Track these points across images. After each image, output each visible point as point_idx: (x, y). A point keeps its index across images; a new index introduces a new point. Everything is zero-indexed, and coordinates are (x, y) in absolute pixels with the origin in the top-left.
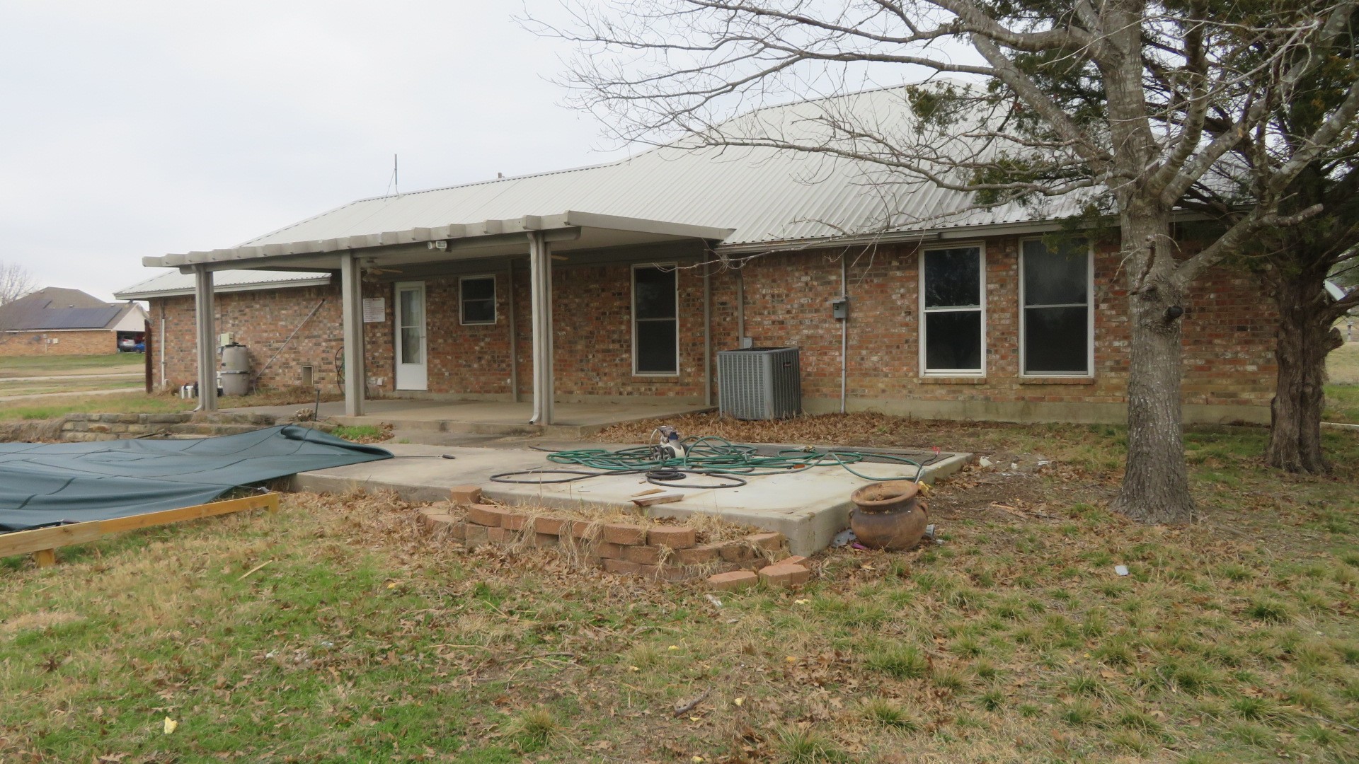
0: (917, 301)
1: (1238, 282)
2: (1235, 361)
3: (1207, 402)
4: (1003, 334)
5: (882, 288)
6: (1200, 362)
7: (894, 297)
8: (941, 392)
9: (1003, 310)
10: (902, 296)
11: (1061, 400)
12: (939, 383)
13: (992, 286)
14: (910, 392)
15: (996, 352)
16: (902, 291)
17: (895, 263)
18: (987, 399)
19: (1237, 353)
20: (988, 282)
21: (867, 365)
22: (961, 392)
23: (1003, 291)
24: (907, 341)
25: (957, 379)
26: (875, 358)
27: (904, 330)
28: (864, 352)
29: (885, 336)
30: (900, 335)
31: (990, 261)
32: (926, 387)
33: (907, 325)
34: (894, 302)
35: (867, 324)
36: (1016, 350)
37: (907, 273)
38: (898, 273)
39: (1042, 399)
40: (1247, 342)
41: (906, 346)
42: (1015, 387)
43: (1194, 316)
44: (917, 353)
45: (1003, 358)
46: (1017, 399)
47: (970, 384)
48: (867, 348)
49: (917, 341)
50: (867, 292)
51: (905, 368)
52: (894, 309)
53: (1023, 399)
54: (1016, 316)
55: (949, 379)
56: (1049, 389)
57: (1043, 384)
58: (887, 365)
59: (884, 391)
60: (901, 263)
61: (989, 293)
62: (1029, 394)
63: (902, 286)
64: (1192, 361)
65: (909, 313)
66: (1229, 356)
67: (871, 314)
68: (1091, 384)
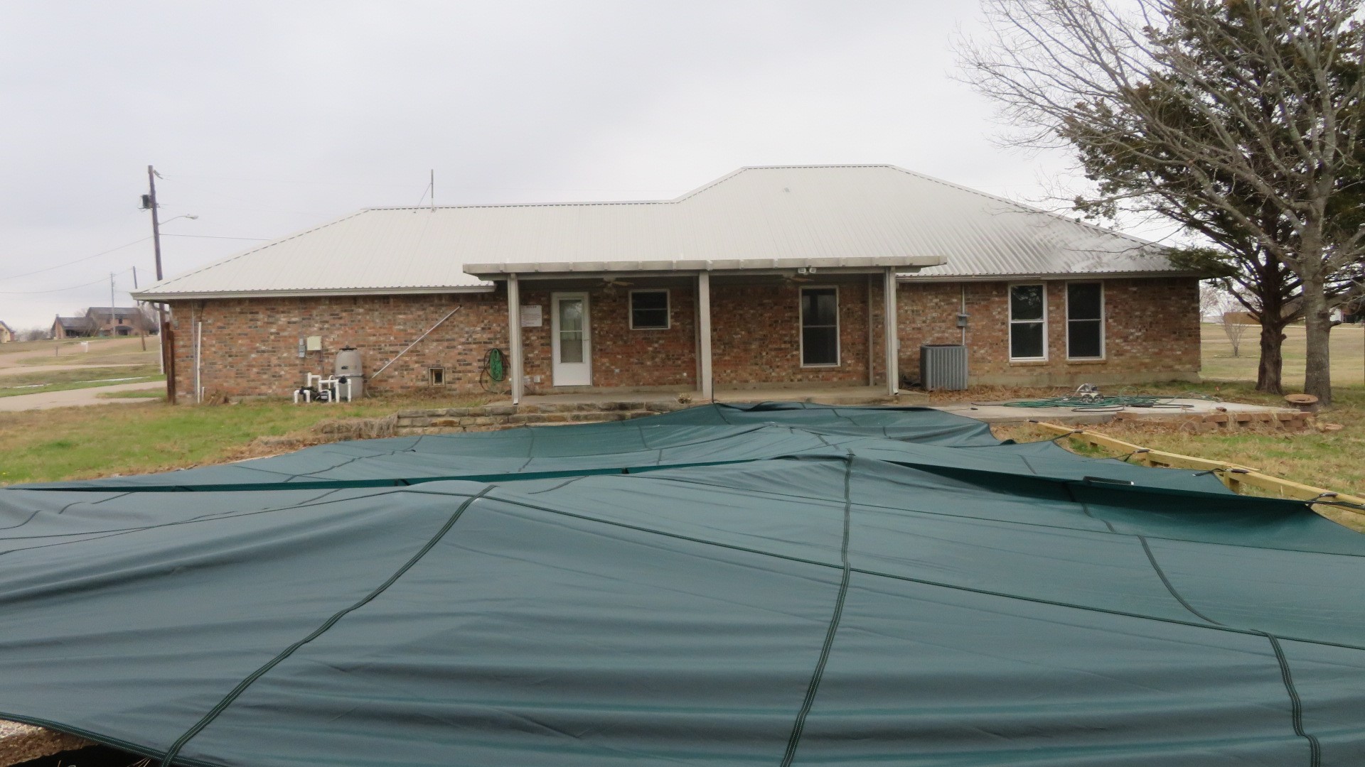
0: (1007, 316)
1: (1172, 309)
2: (1172, 350)
3: (1160, 371)
4: (1058, 336)
5: (987, 308)
6: (1156, 350)
7: (994, 314)
8: (1023, 371)
9: (1058, 322)
10: (999, 313)
11: (1090, 373)
12: (1023, 365)
13: (1051, 308)
14: (1005, 371)
15: (1055, 346)
16: (999, 310)
17: (995, 293)
18: (1050, 374)
19: (1172, 345)
20: (1049, 306)
21: (978, 355)
22: (1034, 370)
23: (1058, 311)
24: (1002, 341)
25: (1034, 362)
26: (982, 351)
27: (1000, 333)
28: (976, 348)
29: (989, 337)
30: (998, 337)
31: (1050, 293)
32: (1014, 368)
33: (1002, 330)
34: (994, 316)
35: (978, 330)
36: (1065, 346)
37: (1002, 299)
38: (997, 299)
39: (1080, 373)
40: (1177, 340)
41: (1002, 344)
42: (1066, 366)
43: (1154, 326)
44: (1008, 348)
45: (1058, 350)
46: (1066, 374)
47: (1040, 365)
48: (977, 345)
49: (1007, 340)
50: (977, 310)
51: (1001, 357)
52: (994, 321)
53: (1070, 373)
54: (1064, 326)
55: (1030, 363)
56: (1083, 367)
57: (1082, 364)
58: (990, 355)
59: (988, 372)
60: (998, 293)
61: (1049, 312)
62: (1073, 370)
63: (999, 307)
64: (1153, 350)
65: (1003, 324)
66: (1169, 347)
67: (980, 324)
68: (1104, 364)
